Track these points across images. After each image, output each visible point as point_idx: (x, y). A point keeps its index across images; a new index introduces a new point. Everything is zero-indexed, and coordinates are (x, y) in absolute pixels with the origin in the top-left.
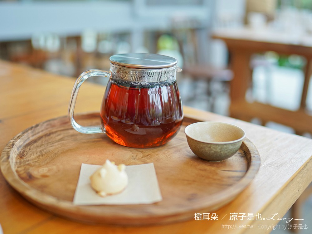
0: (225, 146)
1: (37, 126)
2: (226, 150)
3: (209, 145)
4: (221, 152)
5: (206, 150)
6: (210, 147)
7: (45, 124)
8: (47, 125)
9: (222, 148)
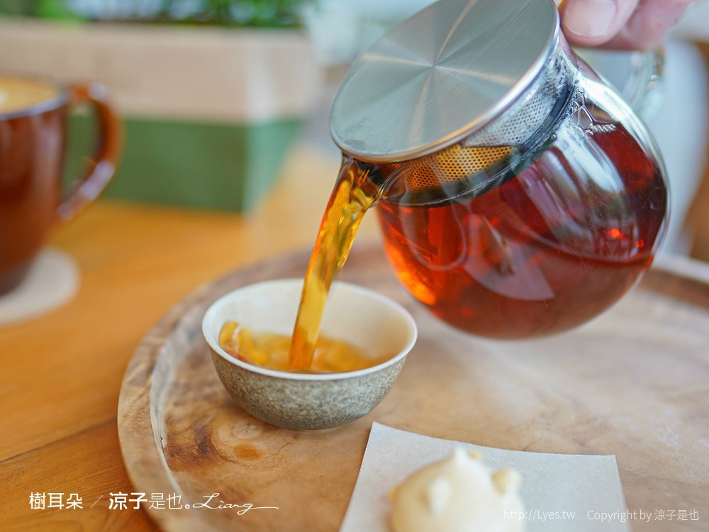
0: (336, 388)
2: (341, 398)
3: (279, 385)
4: (321, 405)
5: (267, 399)
6: (282, 390)
9: (324, 394)
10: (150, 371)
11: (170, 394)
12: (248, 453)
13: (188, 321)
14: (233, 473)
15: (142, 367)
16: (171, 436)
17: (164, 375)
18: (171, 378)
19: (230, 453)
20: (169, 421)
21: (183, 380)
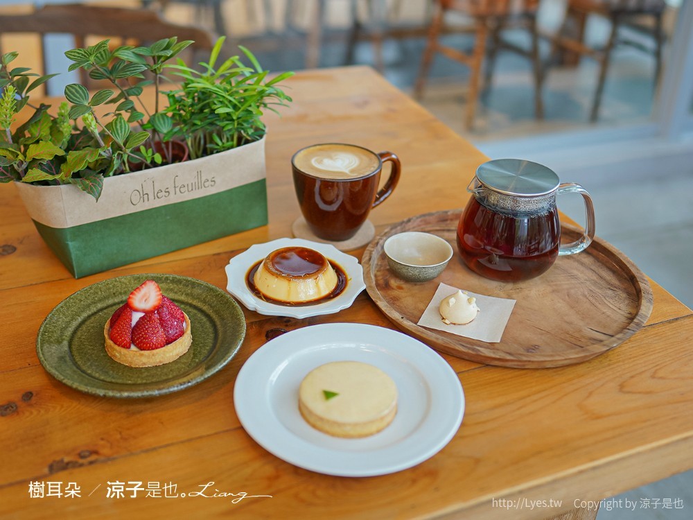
1: (409, 221)
7: (419, 220)
8: (421, 221)
10: (370, 259)
11: (376, 268)
12: (400, 288)
13: (381, 242)
14: (396, 293)
15: (367, 258)
16: (376, 281)
17: (374, 261)
18: (376, 262)
19: (395, 287)
20: (376, 276)
21: (379, 263)
